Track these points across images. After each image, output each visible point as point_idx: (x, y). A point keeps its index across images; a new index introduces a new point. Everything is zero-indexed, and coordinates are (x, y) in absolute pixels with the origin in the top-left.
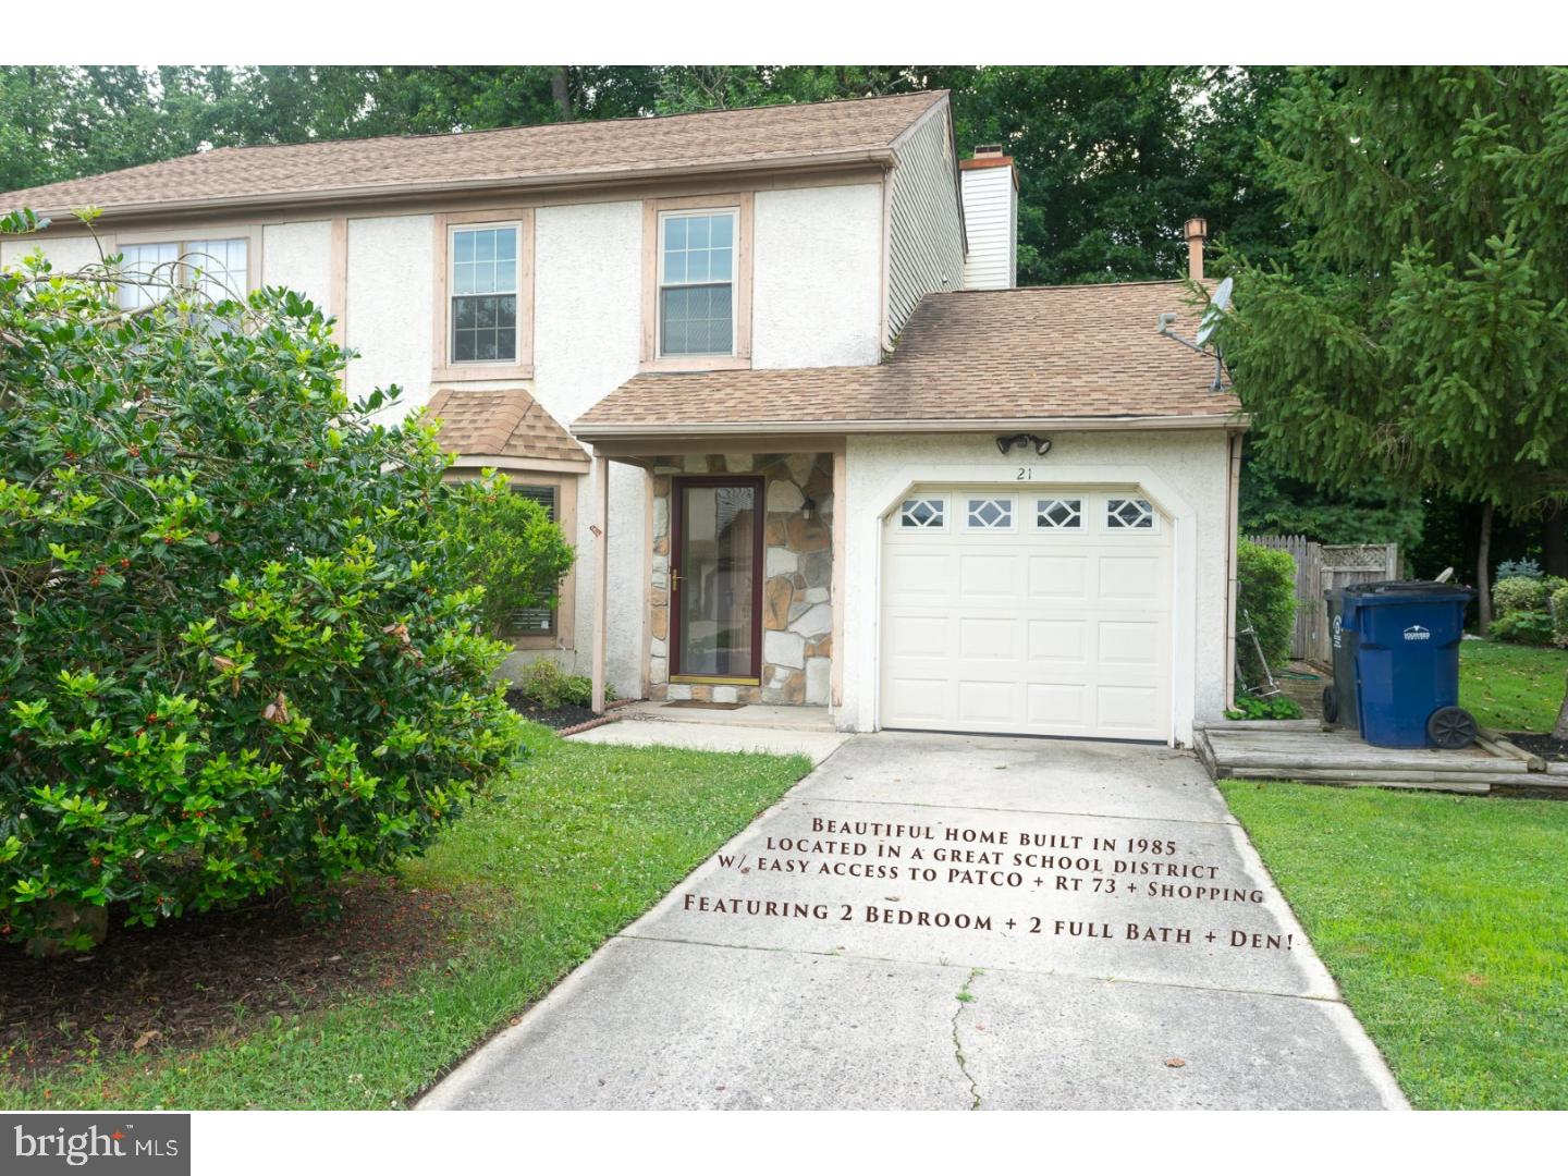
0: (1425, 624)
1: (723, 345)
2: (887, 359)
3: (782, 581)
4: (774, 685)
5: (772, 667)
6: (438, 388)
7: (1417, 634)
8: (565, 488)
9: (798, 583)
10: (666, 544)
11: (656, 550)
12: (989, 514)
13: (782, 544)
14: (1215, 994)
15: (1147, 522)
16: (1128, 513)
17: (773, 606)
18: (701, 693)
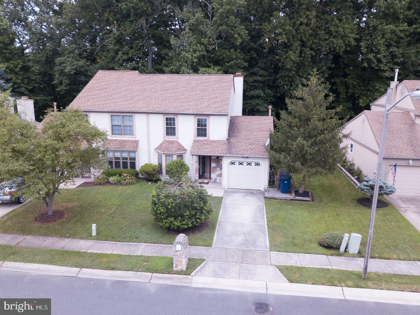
0: (287, 181)
1: (205, 135)
2: (227, 139)
3: (214, 167)
4: (213, 180)
5: (212, 178)
6: (164, 139)
7: (286, 182)
8: (184, 154)
9: (216, 168)
10: (198, 162)
11: (197, 163)
12: (241, 164)
13: (213, 163)
14: (259, 225)
15: (259, 165)
16: (257, 164)
17: (212, 170)
18: (203, 181)
